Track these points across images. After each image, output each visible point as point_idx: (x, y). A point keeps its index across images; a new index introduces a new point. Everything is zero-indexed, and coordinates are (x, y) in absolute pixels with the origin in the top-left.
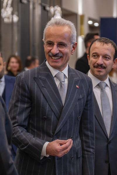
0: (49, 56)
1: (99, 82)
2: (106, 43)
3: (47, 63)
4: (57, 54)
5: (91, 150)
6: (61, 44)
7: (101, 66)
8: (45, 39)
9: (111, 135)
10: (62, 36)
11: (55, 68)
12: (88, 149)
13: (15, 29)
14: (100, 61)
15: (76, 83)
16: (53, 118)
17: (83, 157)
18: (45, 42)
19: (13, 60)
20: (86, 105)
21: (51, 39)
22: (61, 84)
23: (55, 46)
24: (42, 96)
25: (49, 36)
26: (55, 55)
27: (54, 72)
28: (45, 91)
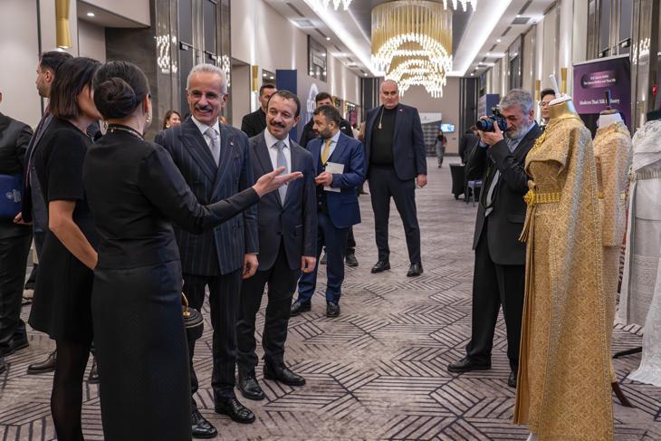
0: (196, 109)
1: (276, 141)
2: (287, 98)
3: (193, 117)
4: (205, 107)
5: (253, 216)
6: (210, 95)
7: (280, 124)
8: (189, 89)
9: (286, 203)
10: (210, 85)
11: (204, 122)
12: (250, 216)
13: (175, 79)
14: (278, 118)
15: (231, 140)
16: (206, 182)
17: (245, 226)
18: (190, 92)
19: (174, 116)
20: (244, 165)
21: (198, 89)
22: (212, 142)
23: (204, 97)
24: (190, 157)
25: (194, 84)
26: (204, 108)
27: (203, 129)
28: (195, 151)
